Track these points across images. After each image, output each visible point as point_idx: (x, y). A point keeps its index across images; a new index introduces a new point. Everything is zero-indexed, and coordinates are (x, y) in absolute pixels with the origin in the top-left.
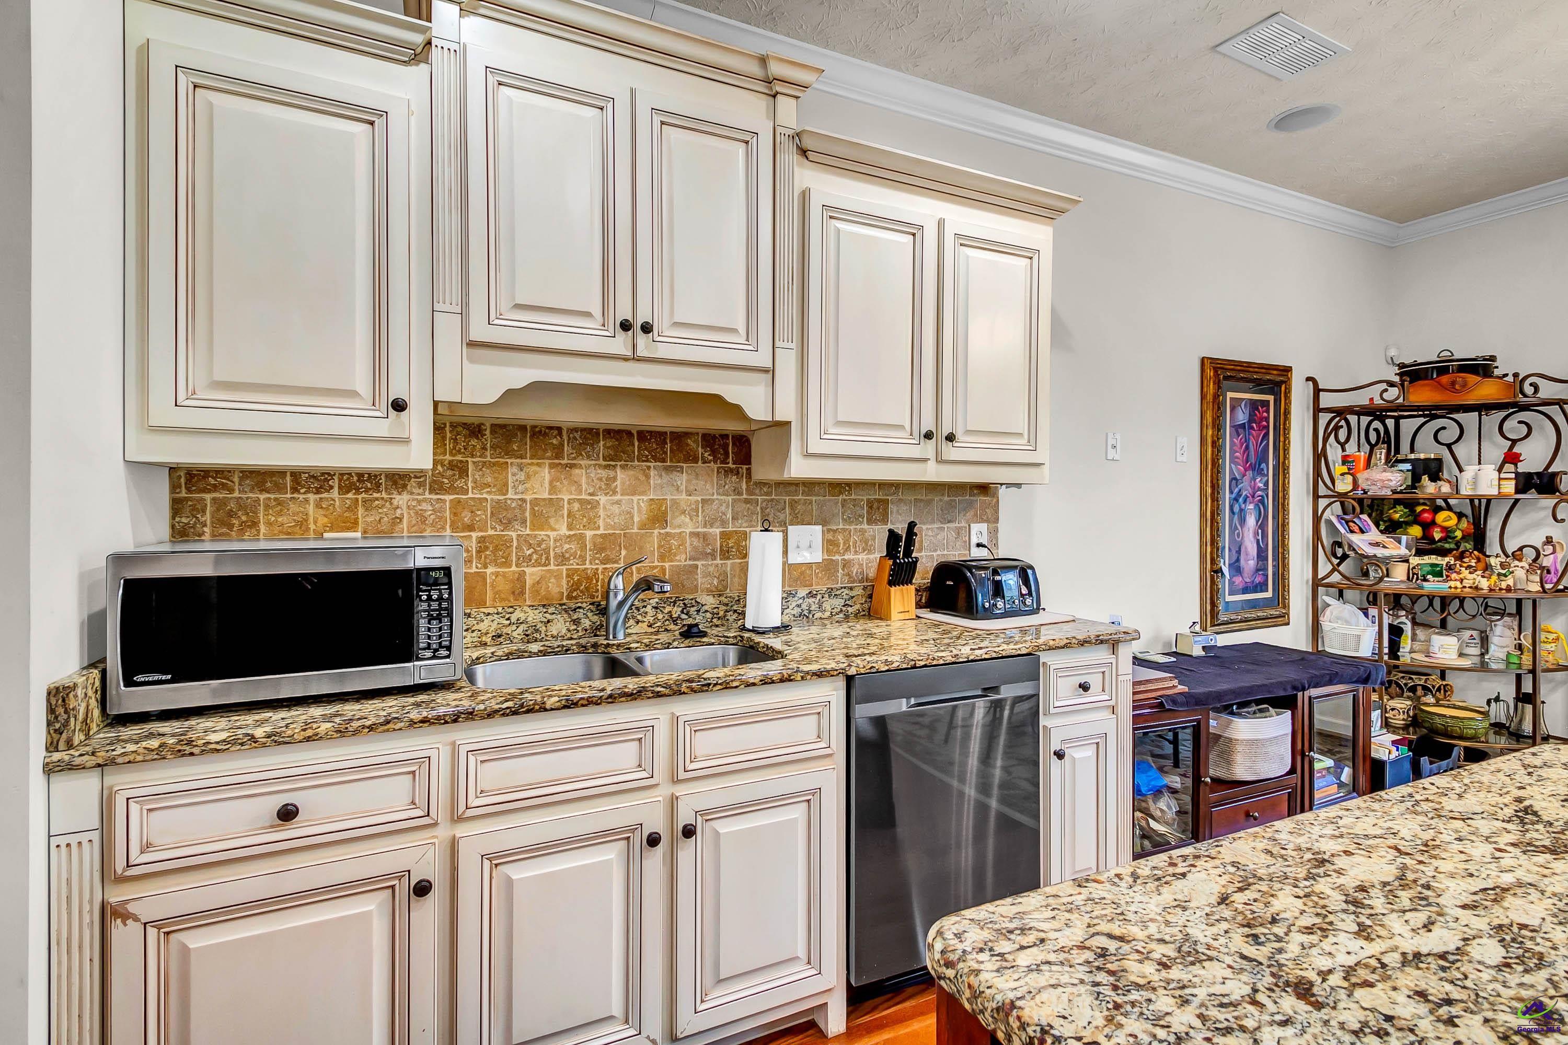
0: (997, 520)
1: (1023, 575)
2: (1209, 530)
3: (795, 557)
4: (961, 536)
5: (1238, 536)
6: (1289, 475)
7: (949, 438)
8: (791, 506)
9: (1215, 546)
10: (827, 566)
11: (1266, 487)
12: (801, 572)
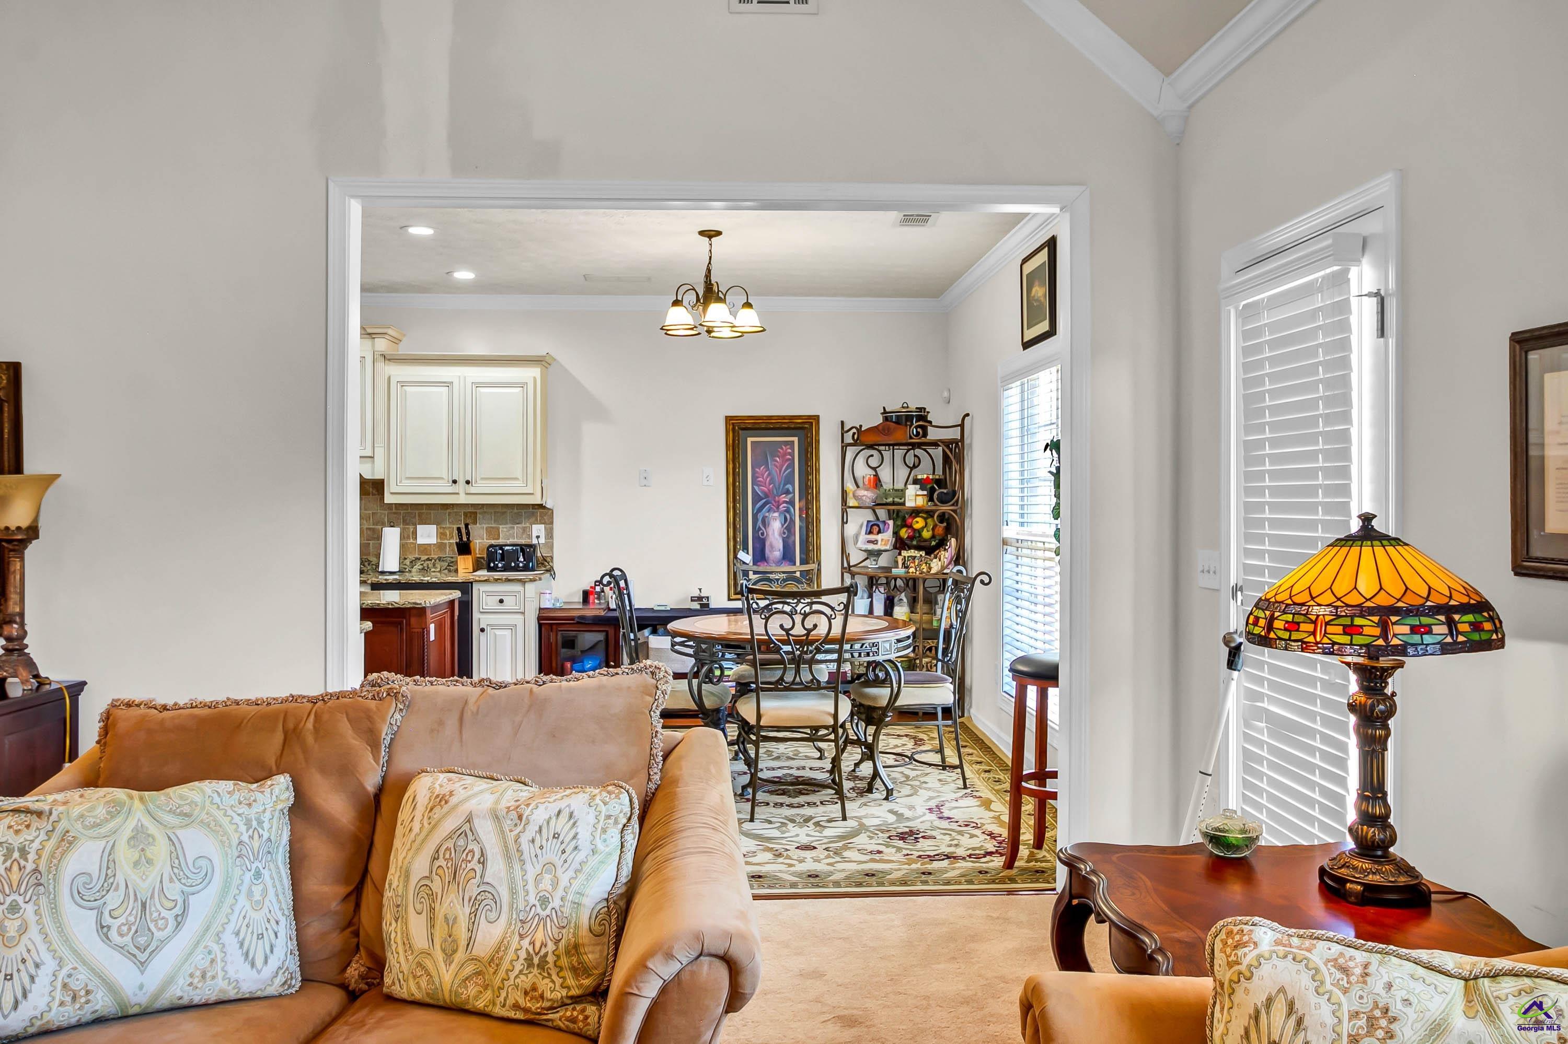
0: (552, 523)
1: (522, 550)
2: (731, 531)
3: (421, 540)
4: (526, 532)
5: (763, 534)
6: (818, 493)
7: (468, 482)
8: (419, 516)
9: (736, 541)
10: (440, 546)
11: (792, 503)
12: (425, 548)
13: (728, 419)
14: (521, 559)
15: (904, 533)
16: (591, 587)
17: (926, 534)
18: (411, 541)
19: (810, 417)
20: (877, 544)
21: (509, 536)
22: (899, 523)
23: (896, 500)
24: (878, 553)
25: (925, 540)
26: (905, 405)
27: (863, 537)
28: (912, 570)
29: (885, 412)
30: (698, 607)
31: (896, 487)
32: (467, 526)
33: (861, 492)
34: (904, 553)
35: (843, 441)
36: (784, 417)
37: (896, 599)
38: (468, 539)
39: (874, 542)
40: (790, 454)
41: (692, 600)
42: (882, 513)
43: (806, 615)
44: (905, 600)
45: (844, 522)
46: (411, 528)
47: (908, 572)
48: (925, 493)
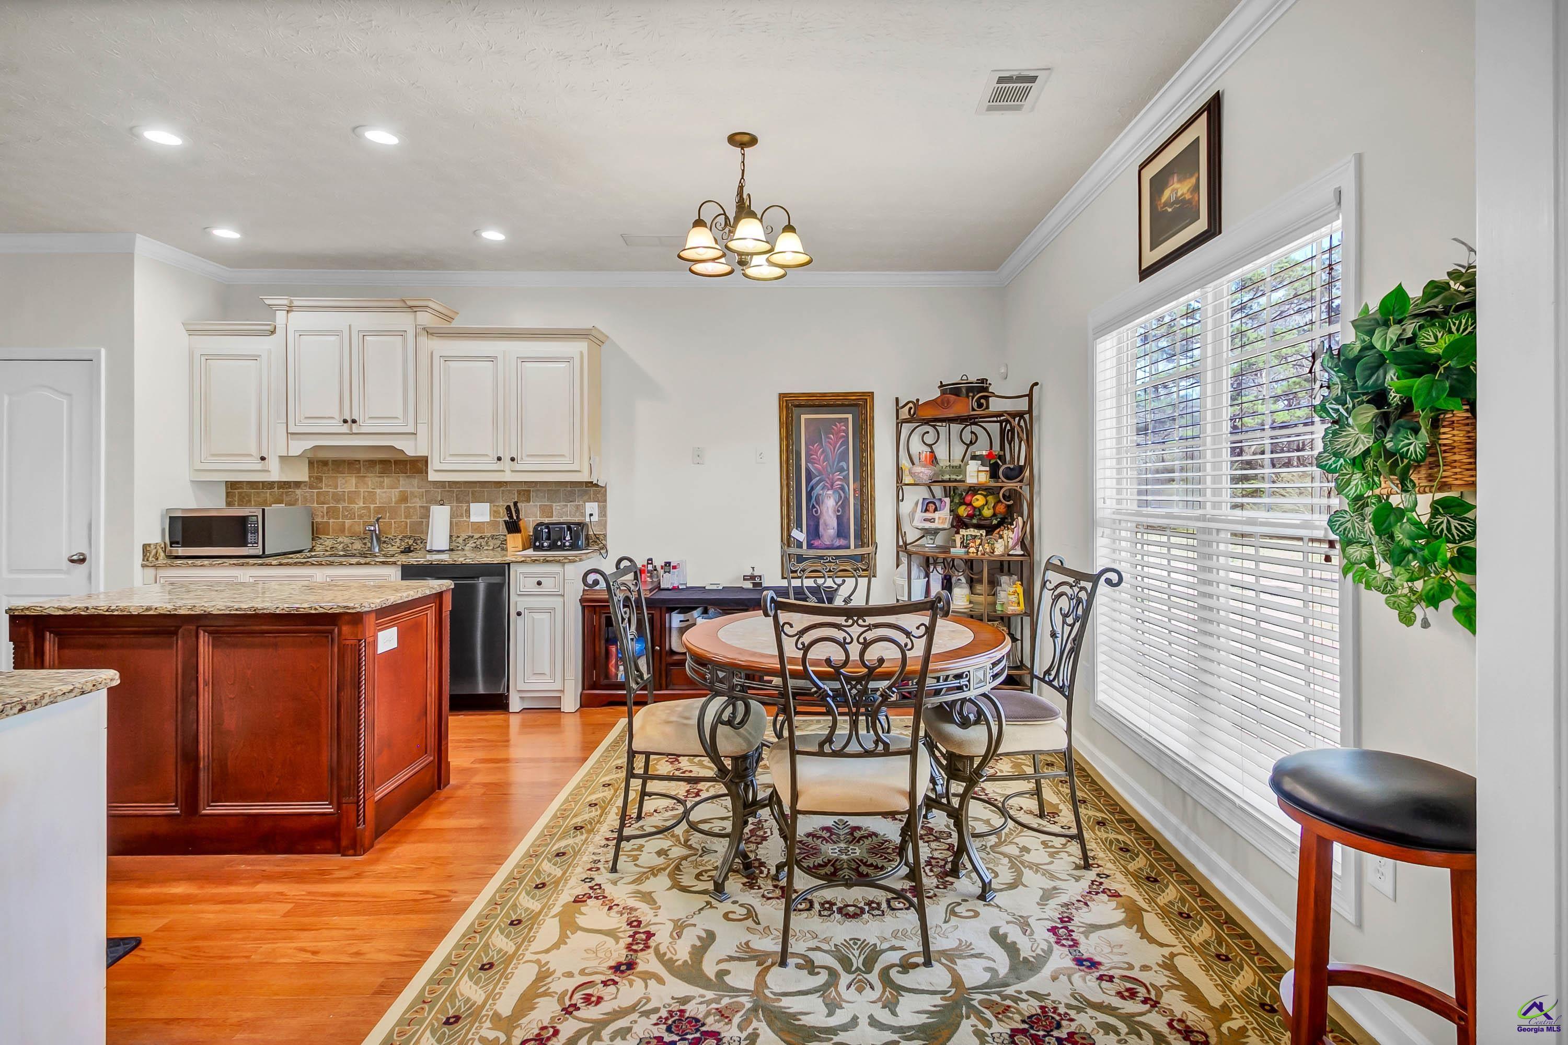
0: (605, 501)
1: (569, 529)
2: (785, 508)
3: (474, 519)
4: (580, 509)
5: (816, 512)
6: (873, 470)
7: (513, 459)
8: (472, 494)
9: (790, 519)
10: (493, 524)
11: (846, 479)
12: (478, 526)
13: (782, 396)
14: (568, 538)
15: (963, 511)
16: (643, 566)
17: (987, 512)
18: (465, 519)
19: (864, 394)
20: (934, 522)
21: (562, 513)
22: (957, 500)
23: (954, 477)
24: (936, 532)
25: (986, 519)
26: (964, 378)
27: (919, 515)
28: (972, 550)
29: (942, 385)
30: (751, 586)
31: (952, 464)
32: (515, 504)
33: (918, 469)
34: (963, 532)
35: (897, 418)
36: (838, 394)
37: (954, 580)
38: (518, 517)
39: (932, 520)
40: (844, 431)
41: (744, 579)
42: (938, 490)
43: (866, 645)
44: (964, 580)
45: (899, 500)
46: (465, 506)
47: (968, 553)
48: (988, 469)
